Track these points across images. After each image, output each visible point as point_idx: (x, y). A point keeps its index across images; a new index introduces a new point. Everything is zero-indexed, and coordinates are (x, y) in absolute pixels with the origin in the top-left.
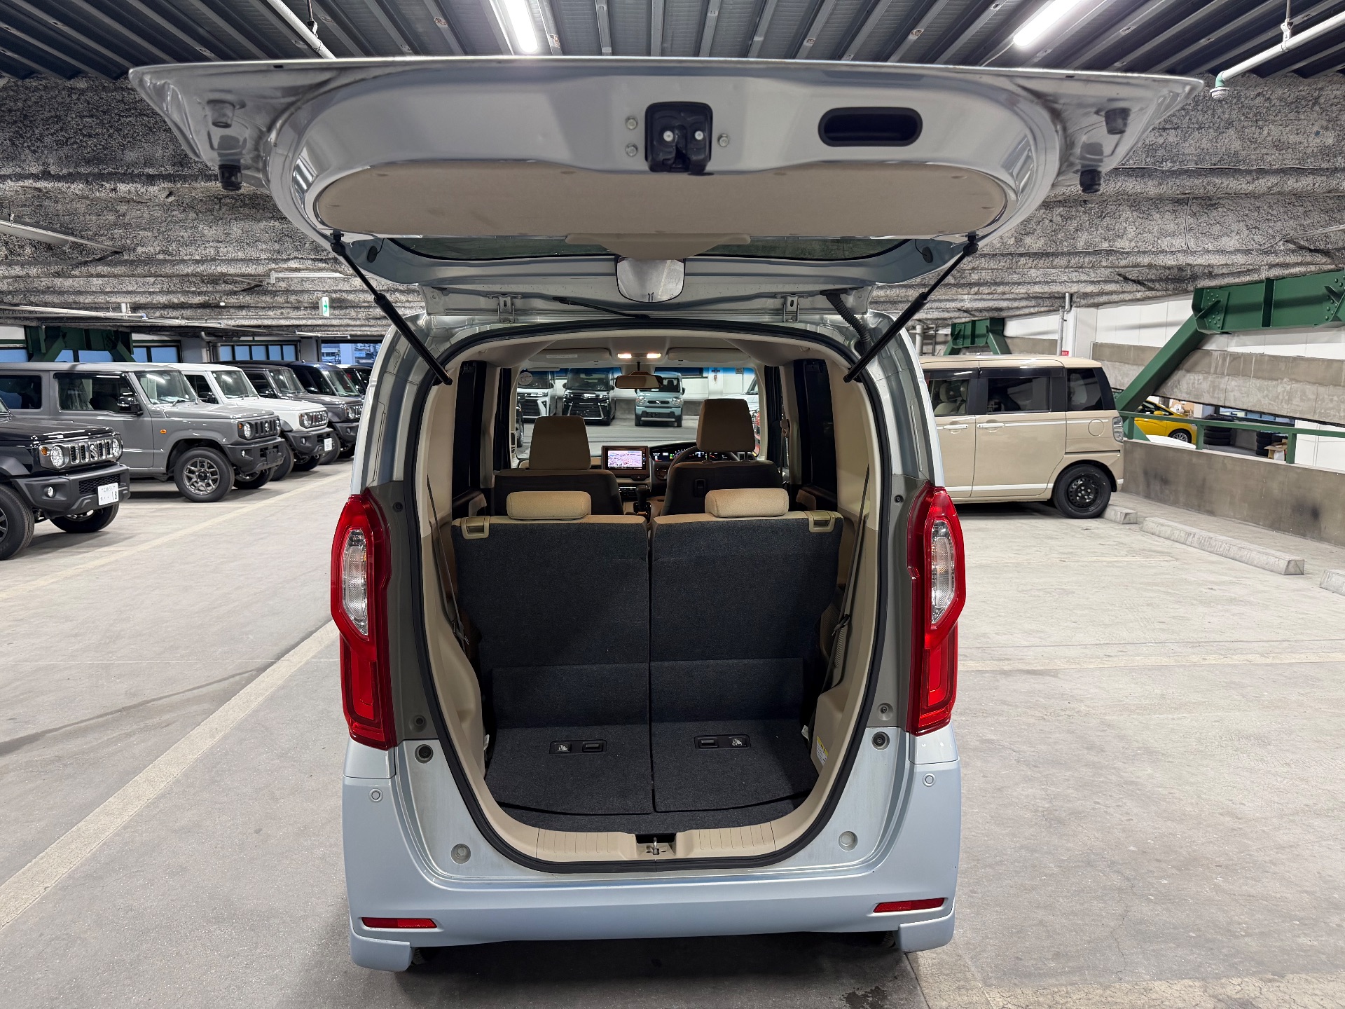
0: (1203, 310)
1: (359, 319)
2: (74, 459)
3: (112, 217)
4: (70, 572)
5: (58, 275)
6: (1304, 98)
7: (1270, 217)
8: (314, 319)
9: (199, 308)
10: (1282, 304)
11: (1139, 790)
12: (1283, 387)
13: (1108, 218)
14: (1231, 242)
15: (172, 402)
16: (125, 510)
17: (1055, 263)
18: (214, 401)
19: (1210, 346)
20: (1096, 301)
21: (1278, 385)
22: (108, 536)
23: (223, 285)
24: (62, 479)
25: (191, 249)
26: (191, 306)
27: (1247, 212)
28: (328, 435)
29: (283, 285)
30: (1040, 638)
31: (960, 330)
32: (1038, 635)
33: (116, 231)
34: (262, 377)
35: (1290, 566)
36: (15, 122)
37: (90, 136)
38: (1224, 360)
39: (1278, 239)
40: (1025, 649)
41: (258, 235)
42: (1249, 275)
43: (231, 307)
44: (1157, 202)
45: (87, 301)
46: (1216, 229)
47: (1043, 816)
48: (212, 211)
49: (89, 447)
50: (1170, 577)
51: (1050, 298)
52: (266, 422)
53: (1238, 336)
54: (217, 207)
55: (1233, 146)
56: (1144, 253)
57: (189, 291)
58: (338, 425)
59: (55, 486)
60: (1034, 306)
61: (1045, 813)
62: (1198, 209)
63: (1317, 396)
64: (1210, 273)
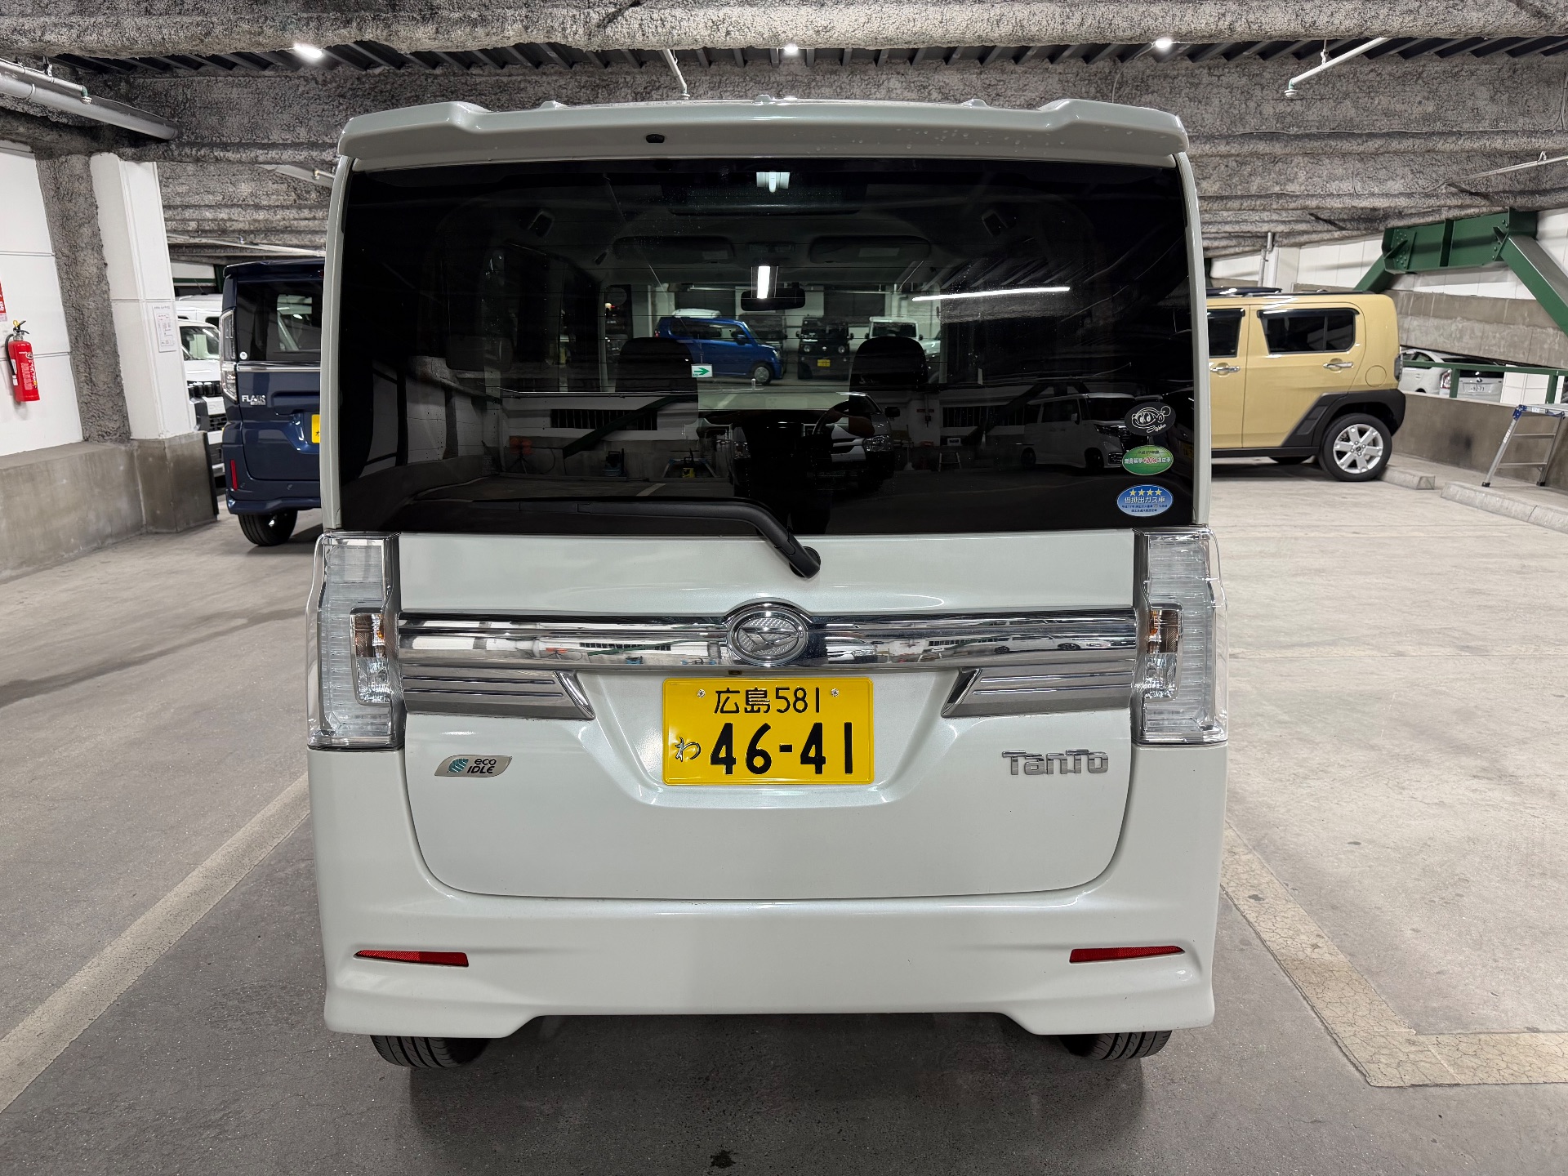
0: (1392, 251)
6: (1410, 73)
10: (1460, 245)
12: (1455, 326)
19: (1399, 286)
20: (1295, 240)
21: (1452, 323)
36: (385, 101)
38: (1411, 300)
42: (1433, 215)
46: (1382, 174)
53: (1422, 276)
60: (1235, 246)
63: (1483, 333)
64: (1400, 213)
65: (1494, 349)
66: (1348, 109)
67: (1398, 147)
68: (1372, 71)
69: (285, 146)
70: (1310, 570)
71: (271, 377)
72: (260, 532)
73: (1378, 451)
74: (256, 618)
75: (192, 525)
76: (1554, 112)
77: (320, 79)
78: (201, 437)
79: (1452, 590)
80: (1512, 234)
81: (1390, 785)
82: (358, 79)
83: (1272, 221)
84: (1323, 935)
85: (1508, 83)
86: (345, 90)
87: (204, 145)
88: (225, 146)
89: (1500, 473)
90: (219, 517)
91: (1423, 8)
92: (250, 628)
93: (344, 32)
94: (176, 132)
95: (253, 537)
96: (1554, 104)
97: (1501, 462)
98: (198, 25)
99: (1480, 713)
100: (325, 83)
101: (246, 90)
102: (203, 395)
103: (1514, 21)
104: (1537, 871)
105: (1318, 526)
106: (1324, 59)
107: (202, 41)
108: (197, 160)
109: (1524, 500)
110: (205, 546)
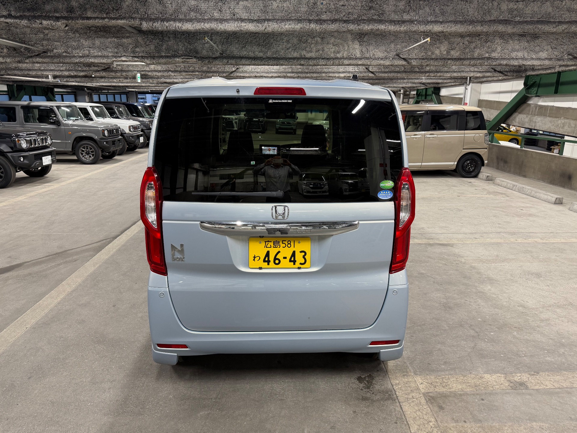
0: (528, 86)
1: (154, 83)
2: (31, 145)
3: (42, 36)
4: (32, 194)
5: (19, 62)
7: (562, 43)
8: (134, 83)
9: (83, 77)
10: (565, 83)
11: (484, 295)
12: (561, 121)
13: (489, 43)
14: (543, 55)
15: (73, 120)
16: (54, 167)
18: (91, 120)
19: (531, 102)
20: (481, 80)
21: (559, 120)
22: (48, 179)
23: (93, 67)
24: (27, 154)
25: (78, 51)
26: (79, 77)
27: (552, 41)
28: (141, 135)
29: (120, 68)
30: (446, 230)
31: (420, 92)
32: (446, 228)
33: (44, 42)
34: (112, 109)
35: (557, 200)
38: (536, 108)
40: (440, 235)
41: (107, 45)
42: (550, 70)
43: (97, 77)
44: (511, 36)
45: (33, 74)
46: (537, 49)
47: (443, 305)
48: (86, 33)
49: (37, 139)
50: (504, 204)
51: (461, 78)
52: (114, 129)
53: (543, 97)
54: (89, 31)
55: (548, 10)
56: (504, 59)
57: (78, 70)
58: (146, 131)
59: (23, 157)
61: (444, 304)
62: (530, 39)
63: (575, 125)
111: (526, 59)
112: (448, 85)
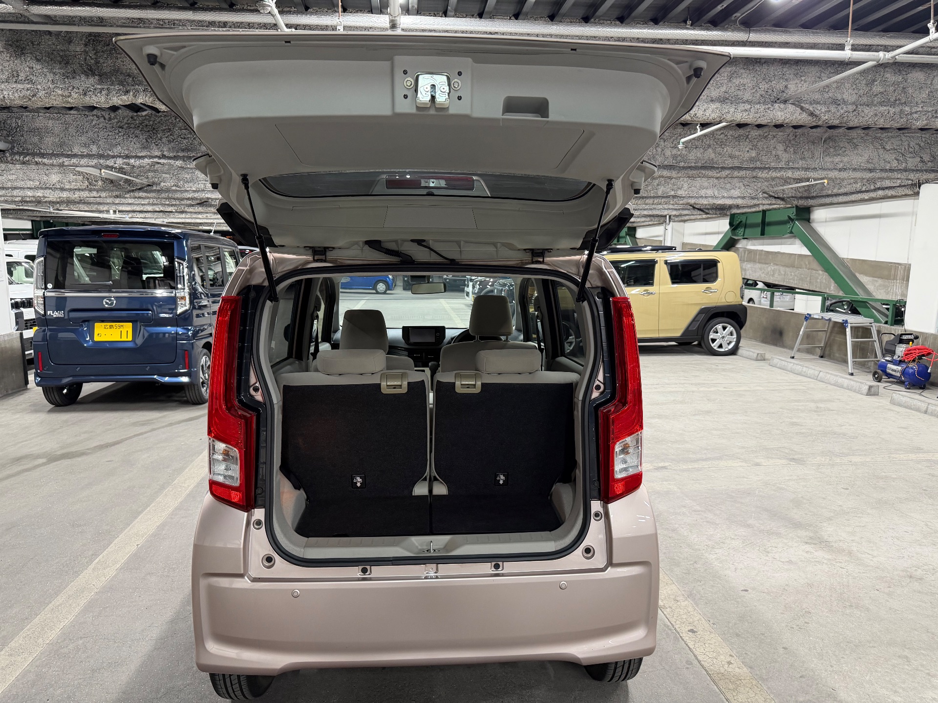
0: (734, 226)
5: (117, 197)
6: (742, 135)
10: (770, 224)
12: (771, 268)
14: (736, 193)
17: (646, 202)
19: (739, 245)
20: (683, 219)
25: (191, 184)
35: (760, 357)
36: (149, 131)
37: (185, 138)
38: (746, 253)
39: (759, 191)
42: (755, 208)
46: (728, 186)
51: (659, 217)
53: (751, 240)
56: (692, 197)
60: (651, 221)
63: (785, 273)
64: (738, 206)
65: (791, 281)
66: (710, 154)
67: (738, 175)
68: (722, 133)
69: (82, 156)
70: (702, 412)
71: (68, 299)
72: (57, 397)
73: (734, 338)
74: (53, 458)
75: (10, 392)
76: (817, 158)
77: (107, 117)
78: (19, 335)
79: (781, 423)
80: (797, 220)
81: (761, 550)
82: (132, 118)
83: (669, 209)
84: (733, 655)
85: (793, 142)
86: (123, 124)
87: (28, 154)
88: (42, 155)
89: (799, 350)
90: (29, 386)
91: (753, 108)
92: (48, 466)
93: (125, 98)
94: (10, 146)
95: (52, 401)
96: (817, 154)
97: (800, 345)
98: (28, 90)
99: (805, 501)
100: (110, 119)
101: (57, 122)
102: (21, 307)
103: (799, 117)
104: (847, 604)
105: (704, 384)
106: (699, 130)
107: (30, 99)
108: (24, 163)
109: (813, 367)
110: (18, 407)
111: (716, 198)
112: (645, 224)
